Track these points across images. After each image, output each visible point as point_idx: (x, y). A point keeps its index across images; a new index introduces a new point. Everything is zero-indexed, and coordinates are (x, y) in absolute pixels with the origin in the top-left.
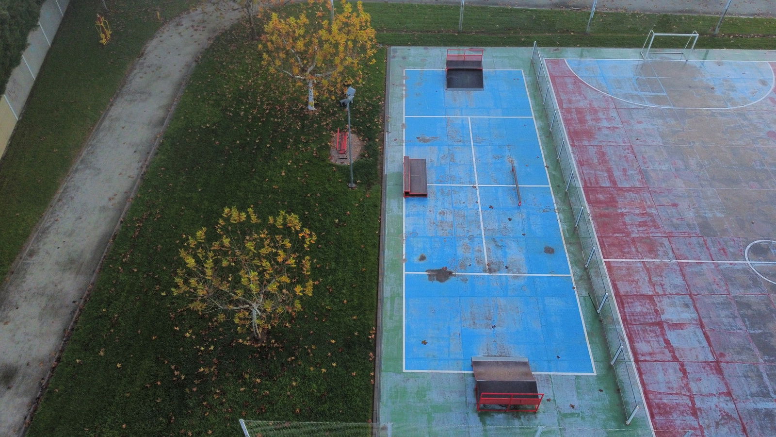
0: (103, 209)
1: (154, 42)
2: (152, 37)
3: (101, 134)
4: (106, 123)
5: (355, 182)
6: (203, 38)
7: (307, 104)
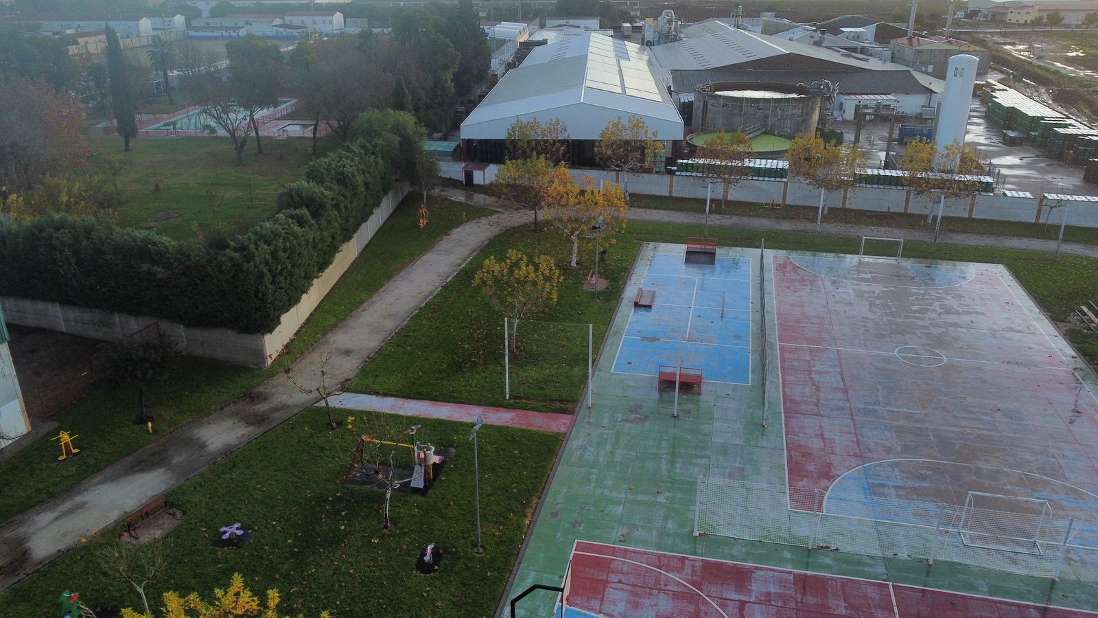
0: (413, 297)
1: (459, 229)
2: (457, 227)
3: (415, 267)
4: (419, 262)
5: (599, 299)
6: (496, 230)
7: (570, 263)
